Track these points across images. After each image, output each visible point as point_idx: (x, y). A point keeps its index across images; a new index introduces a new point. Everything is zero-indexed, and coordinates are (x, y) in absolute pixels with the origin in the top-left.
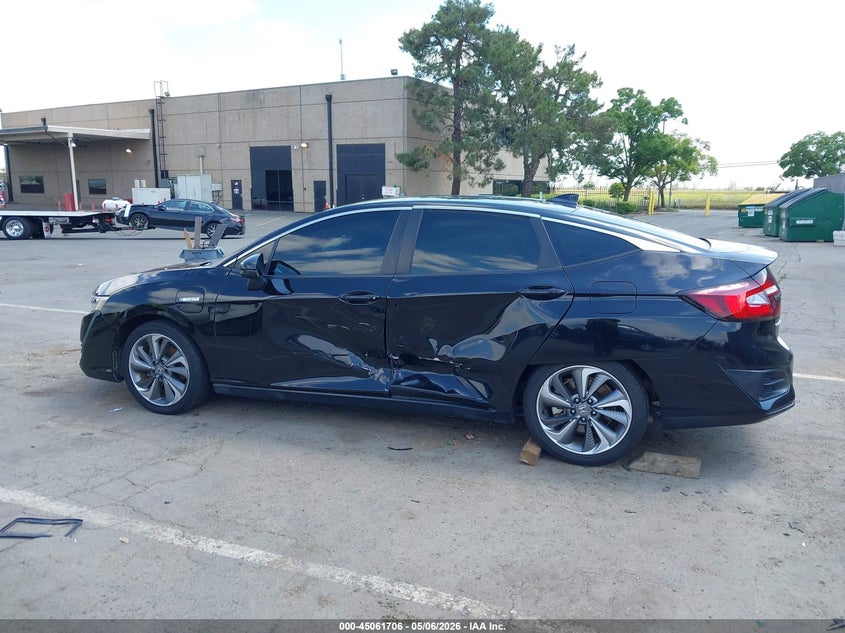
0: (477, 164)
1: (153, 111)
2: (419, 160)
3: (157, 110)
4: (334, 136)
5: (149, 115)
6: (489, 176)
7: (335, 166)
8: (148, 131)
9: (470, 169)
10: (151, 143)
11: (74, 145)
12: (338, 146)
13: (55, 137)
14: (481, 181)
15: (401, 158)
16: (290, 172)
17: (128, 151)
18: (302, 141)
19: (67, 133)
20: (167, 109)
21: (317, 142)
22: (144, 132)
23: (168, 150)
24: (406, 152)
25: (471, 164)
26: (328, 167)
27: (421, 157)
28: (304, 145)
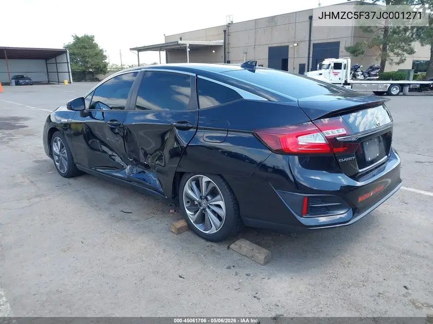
0: (396, 51)
1: (225, 31)
2: (359, 50)
3: (227, 31)
4: (312, 39)
5: (224, 33)
6: (403, 58)
7: (311, 55)
8: (223, 41)
9: (391, 54)
10: (223, 47)
11: (189, 50)
12: (313, 44)
13: (182, 46)
14: (397, 61)
15: (347, 49)
16: (287, 59)
17: (214, 51)
18: (295, 42)
19: (186, 44)
20: (232, 29)
21: (303, 43)
22: (220, 42)
23: (231, 50)
24: (352, 45)
25: (392, 51)
26: (307, 56)
27: (359, 48)
28: (296, 45)
